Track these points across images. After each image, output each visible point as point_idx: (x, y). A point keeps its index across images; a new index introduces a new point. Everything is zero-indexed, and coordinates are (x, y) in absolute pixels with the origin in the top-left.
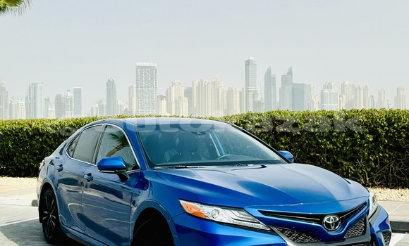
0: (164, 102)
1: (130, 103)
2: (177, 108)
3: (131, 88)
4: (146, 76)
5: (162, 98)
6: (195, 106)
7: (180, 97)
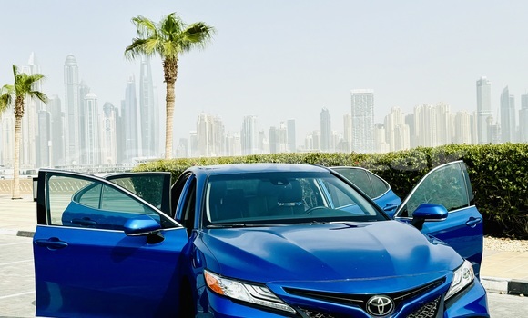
0: (382, 131)
1: (346, 132)
2: (398, 137)
3: (346, 118)
4: (362, 103)
5: (380, 126)
6: (417, 134)
7: (400, 125)
